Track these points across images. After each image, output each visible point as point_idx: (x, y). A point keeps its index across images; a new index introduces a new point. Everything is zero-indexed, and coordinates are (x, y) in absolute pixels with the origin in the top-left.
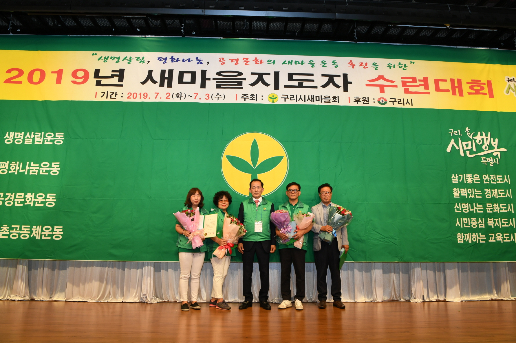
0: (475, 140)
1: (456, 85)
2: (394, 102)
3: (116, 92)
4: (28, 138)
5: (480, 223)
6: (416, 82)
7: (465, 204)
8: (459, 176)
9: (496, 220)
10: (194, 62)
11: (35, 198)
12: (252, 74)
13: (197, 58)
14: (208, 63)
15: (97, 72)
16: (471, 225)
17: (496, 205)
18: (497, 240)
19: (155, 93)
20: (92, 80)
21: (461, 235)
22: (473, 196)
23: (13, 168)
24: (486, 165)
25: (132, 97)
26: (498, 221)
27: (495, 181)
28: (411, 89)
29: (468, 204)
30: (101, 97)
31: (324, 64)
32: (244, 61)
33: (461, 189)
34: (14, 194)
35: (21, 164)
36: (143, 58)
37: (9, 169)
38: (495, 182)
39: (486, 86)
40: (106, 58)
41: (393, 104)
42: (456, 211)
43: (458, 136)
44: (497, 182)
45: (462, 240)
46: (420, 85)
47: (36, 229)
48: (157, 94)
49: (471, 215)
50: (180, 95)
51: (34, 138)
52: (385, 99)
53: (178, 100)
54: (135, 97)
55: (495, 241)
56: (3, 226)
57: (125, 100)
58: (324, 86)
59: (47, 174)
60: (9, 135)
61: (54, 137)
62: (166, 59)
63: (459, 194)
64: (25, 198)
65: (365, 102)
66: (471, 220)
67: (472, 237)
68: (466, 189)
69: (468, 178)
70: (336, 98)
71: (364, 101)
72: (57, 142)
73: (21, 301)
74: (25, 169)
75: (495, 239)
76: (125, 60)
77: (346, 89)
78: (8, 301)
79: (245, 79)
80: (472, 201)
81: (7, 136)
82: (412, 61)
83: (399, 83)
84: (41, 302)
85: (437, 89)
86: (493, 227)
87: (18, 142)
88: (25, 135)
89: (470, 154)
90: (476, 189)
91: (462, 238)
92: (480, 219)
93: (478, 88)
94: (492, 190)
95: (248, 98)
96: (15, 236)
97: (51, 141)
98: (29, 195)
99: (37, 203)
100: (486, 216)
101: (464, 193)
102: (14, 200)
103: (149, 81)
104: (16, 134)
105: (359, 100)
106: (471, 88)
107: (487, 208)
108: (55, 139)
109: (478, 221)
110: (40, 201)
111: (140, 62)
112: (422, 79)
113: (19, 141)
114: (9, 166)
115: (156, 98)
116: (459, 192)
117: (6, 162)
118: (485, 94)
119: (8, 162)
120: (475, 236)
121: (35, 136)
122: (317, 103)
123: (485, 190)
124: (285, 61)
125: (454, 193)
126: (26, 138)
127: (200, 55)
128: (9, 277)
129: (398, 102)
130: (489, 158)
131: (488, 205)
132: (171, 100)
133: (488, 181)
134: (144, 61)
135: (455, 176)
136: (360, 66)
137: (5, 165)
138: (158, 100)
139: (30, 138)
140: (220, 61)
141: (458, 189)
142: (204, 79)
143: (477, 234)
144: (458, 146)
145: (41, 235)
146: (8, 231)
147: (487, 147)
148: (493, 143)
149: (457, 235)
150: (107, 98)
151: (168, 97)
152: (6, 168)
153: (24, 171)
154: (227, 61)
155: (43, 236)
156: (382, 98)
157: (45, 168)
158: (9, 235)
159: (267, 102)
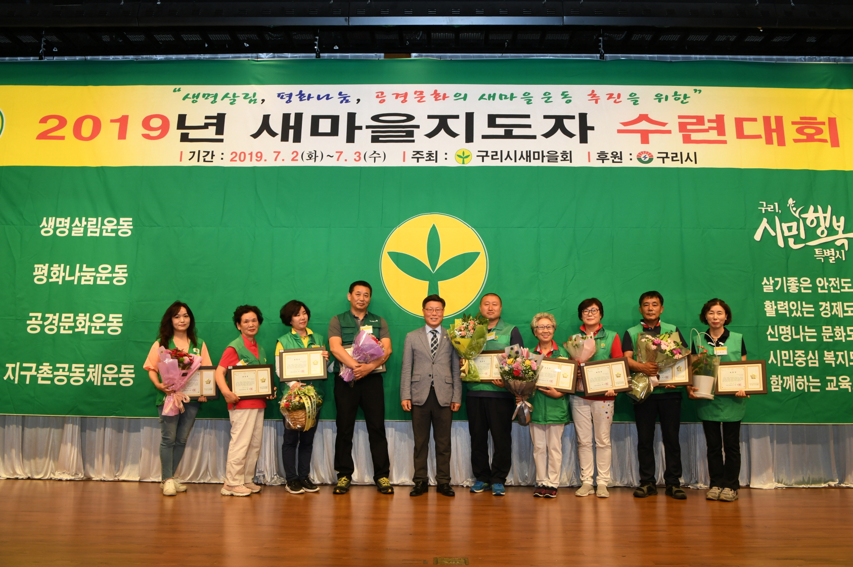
0: (804, 220)
1: (773, 126)
2: (665, 159)
3: (213, 152)
4: (76, 226)
5: (811, 359)
6: (703, 124)
7: (784, 327)
8: (775, 281)
9: (840, 354)
10: (336, 99)
11: (91, 321)
12: (430, 117)
13: (340, 94)
14: (359, 100)
15: (182, 118)
16: (795, 361)
17: (840, 328)
18: (841, 387)
19: (275, 152)
20: (175, 133)
21: (777, 379)
22: (799, 314)
23: (55, 274)
24: (823, 261)
25: (237, 158)
26: (843, 356)
27: (839, 288)
28: (694, 136)
29: (789, 326)
30: (190, 159)
31: (547, 97)
32: (416, 96)
33: (778, 302)
34: (57, 314)
35: (68, 267)
36: (255, 95)
37: (49, 277)
38: (838, 290)
39: (826, 128)
40: (196, 96)
41: (664, 162)
42: (770, 339)
43: (775, 213)
44: (842, 290)
45: (780, 387)
46: (711, 128)
47: (93, 370)
48: (277, 154)
49: (795, 345)
50: (314, 155)
51: (86, 226)
52: (650, 154)
53: (311, 163)
54: (242, 159)
55: (837, 389)
56: (42, 365)
57: (227, 163)
58: (547, 135)
59: (108, 283)
60: (47, 222)
61: (118, 224)
62: (290, 95)
63: (774, 309)
64: (75, 321)
65: (615, 160)
66: (794, 354)
67: (796, 383)
68: (787, 302)
69: (791, 283)
70: (568, 153)
71: (613, 158)
72: (122, 233)
73: (70, 480)
74: (74, 275)
75: (838, 386)
76: (225, 99)
77: (584, 139)
78: (52, 482)
79: (418, 127)
80: (797, 323)
81: (44, 223)
82: (698, 88)
83: (673, 125)
84: (102, 483)
85: (740, 134)
86: (834, 366)
87: (61, 232)
88: (72, 222)
89: (795, 243)
90: (804, 303)
91: (780, 384)
92: (810, 352)
93: (812, 131)
94: (833, 304)
95: (424, 158)
96: (63, 380)
97: (113, 231)
98: (81, 317)
99: (93, 328)
100: (821, 346)
101: (784, 309)
102: (58, 324)
103: (265, 132)
104: (58, 220)
105: (606, 156)
106: (800, 131)
107: (823, 334)
108: (119, 227)
109: (807, 355)
110: (98, 326)
111: (250, 102)
112: (714, 118)
113: (64, 232)
114: (49, 271)
115: (276, 160)
116: (774, 307)
117: (44, 265)
118: (825, 141)
119: (47, 265)
120: (803, 380)
121: (87, 223)
122: (535, 163)
123: (820, 303)
124: (484, 95)
125: (765, 309)
126: (74, 227)
127: (346, 89)
128: (52, 445)
129: (673, 157)
130: (828, 250)
131: (826, 329)
132: (300, 163)
133: (826, 288)
134: (256, 100)
135: (768, 280)
136: (608, 99)
137: (42, 269)
138: (279, 163)
139: (81, 227)
140: (378, 97)
141: (773, 302)
142: (352, 128)
143: (805, 377)
144: (774, 230)
145: (102, 379)
146: (50, 372)
147: (826, 232)
148: (835, 224)
149: (771, 378)
150: (198, 161)
151: (295, 159)
152: (44, 273)
153: (72, 278)
154: (389, 98)
155: (105, 380)
156: (645, 152)
157: (104, 274)
158: (52, 379)
159: (453, 162)
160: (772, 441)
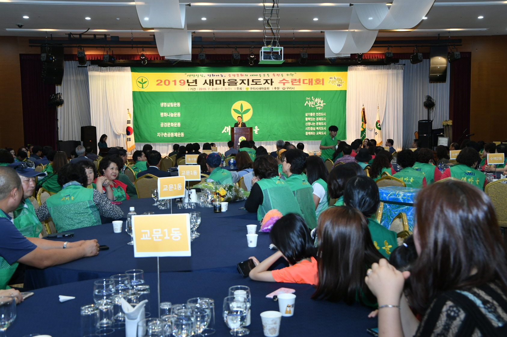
0: (315, 101)
1: (311, 81)
3: (195, 88)
6: (296, 81)
7: (309, 123)
9: (319, 127)
10: (220, 76)
11: (174, 124)
12: (240, 80)
14: (225, 76)
15: (188, 81)
16: (311, 129)
17: (320, 122)
19: (208, 88)
20: (187, 84)
22: (312, 120)
24: (318, 109)
25: (200, 89)
28: (294, 84)
30: (191, 90)
31: (264, 75)
32: (237, 75)
33: (308, 118)
34: (166, 123)
35: (167, 113)
36: (203, 75)
37: (164, 115)
39: (321, 81)
40: (190, 75)
41: (288, 89)
42: (306, 125)
43: (309, 100)
44: (321, 115)
46: (298, 82)
47: (175, 134)
49: (311, 126)
51: (170, 104)
52: (285, 88)
53: (216, 90)
54: (202, 90)
55: (318, 134)
56: (165, 133)
57: (198, 91)
58: (264, 84)
61: (177, 104)
62: (210, 75)
64: (170, 124)
65: (278, 89)
68: (310, 118)
69: (311, 114)
70: (268, 88)
72: (178, 106)
74: (169, 115)
76: (196, 76)
77: (272, 85)
79: (237, 82)
80: (311, 122)
81: (161, 104)
82: (296, 72)
83: (290, 81)
85: (304, 83)
86: (318, 130)
87: (165, 106)
88: (167, 104)
89: (313, 106)
90: (313, 118)
91: (307, 133)
93: (318, 82)
94: (319, 118)
95: (239, 89)
96: (169, 136)
98: (172, 123)
99: (174, 126)
100: (316, 126)
102: (167, 125)
103: (206, 84)
104: (164, 103)
105: (276, 88)
106: (316, 82)
109: (313, 128)
111: (201, 77)
112: (299, 79)
114: (164, 114)
117: (162, 113)
118: (321, 84)
120: (312, 133)
122: (262, 90)
123: (317, 118)
124: (251, 75)
125: (306, 119)
127: (222, 73)
129: (290, 88)
130: (319, 107)
131: (317, 123)
133: (318, 115)
135: (307, 113)
136: (277, 75)
138: (209, 91)
140: (229, 75)
142: (224, 82)
144: (309, 103)
146: (167, 134)
147: (319, 103)
148: (321, 102)
151: (213, 89)
152: (162, 115)
154: (231, 76)
155: (178, 136)
157: (175, 115)
158: (167, 136)
159: (245, 90)
160: (307, 144)
